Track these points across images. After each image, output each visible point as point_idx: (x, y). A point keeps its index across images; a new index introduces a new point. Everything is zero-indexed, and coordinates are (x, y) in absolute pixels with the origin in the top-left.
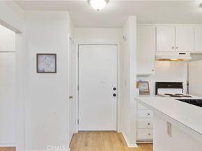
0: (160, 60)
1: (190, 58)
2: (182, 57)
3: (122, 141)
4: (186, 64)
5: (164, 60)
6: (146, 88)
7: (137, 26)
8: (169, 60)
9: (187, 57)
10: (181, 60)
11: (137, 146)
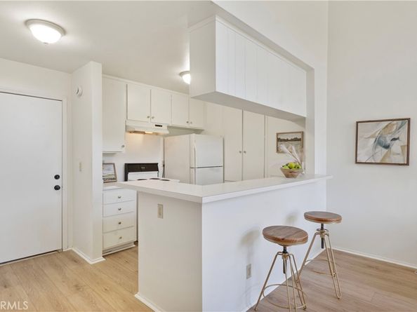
0: (131, 132)
1: (167, 132)
2: (158, 130)
3: (76, 260)
4: (162, 139)
5: (135, 132)
6: (112, 172)
7: (103, 77)
8: (144, 133)
9: (164, 131)
10: (157, 134)
11: (104, 259)
